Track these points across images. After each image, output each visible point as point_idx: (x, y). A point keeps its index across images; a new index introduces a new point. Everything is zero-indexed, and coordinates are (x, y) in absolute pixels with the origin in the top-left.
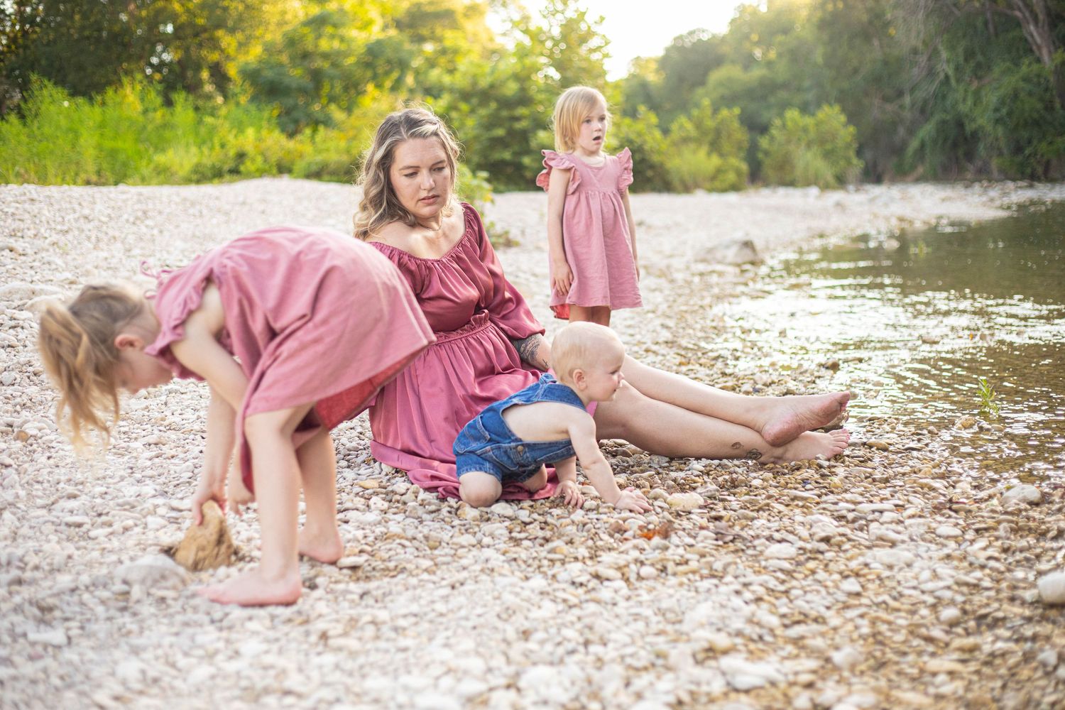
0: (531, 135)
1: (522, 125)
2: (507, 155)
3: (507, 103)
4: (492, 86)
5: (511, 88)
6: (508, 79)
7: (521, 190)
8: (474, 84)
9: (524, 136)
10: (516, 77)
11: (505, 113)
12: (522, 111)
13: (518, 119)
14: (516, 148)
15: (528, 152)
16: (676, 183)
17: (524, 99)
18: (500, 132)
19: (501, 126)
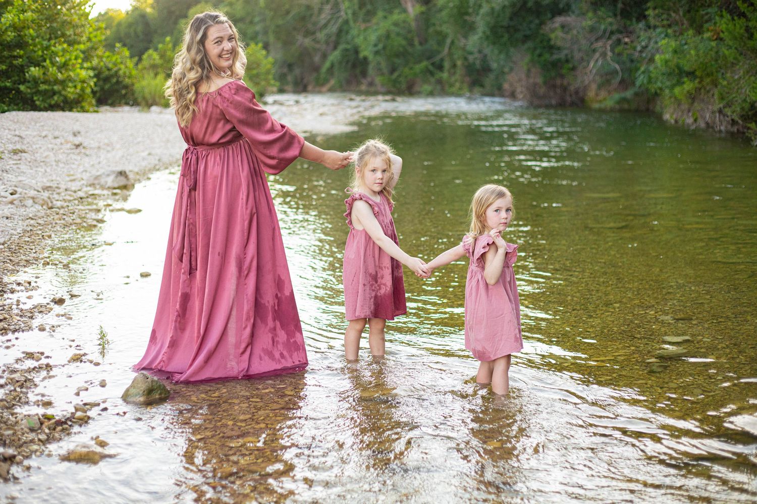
0: (26, 69)
1: (19, 61)
2: (9, 84)
3: (9, 46)
5: (11, 35)
6: (6, 30)
7: (19, 110)
9: (22, 70)
10: (14, 27)
11: (6, 53)
12: (19, 52)
13: (16, 57)
14: (15, 78)
15: (24, 81)
16: (140, 100)
17: (20, 44)
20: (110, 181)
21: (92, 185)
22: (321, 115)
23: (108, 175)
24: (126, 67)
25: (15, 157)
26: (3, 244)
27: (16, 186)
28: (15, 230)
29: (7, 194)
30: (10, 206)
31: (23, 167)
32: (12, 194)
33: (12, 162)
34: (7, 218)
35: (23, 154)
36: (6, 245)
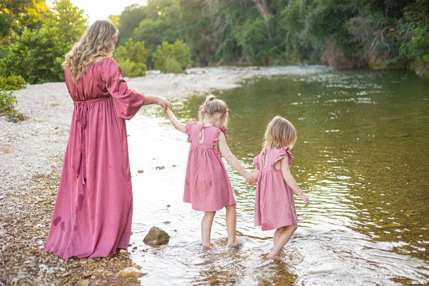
0: (54, 59)
1: (50, 55)
2: (44, 67)
3: (44, 47)
4: (36, 40)
5: (45, 40)
6: (43, 37)
7: (51, 82)
8: (29, 39)
9: (51, 59)
10: (47, 36)
11: (42, 50)
12: (50, 49)
13: (48, 53)
14: (48, 64)
15: (53, 66)
17: (50, 45)
18: (41, 58)
19: (41, 56)
22: (219, 78)
25: (54, 108)
26: (57, 157)
27: (57, 124)
28: (62, 148)
29: (54, 129)
30: (56, 135)
31: (59, 114)
32: (56, 129)
33: (52, 111)
34: (56, 142)
35: (58, 107)
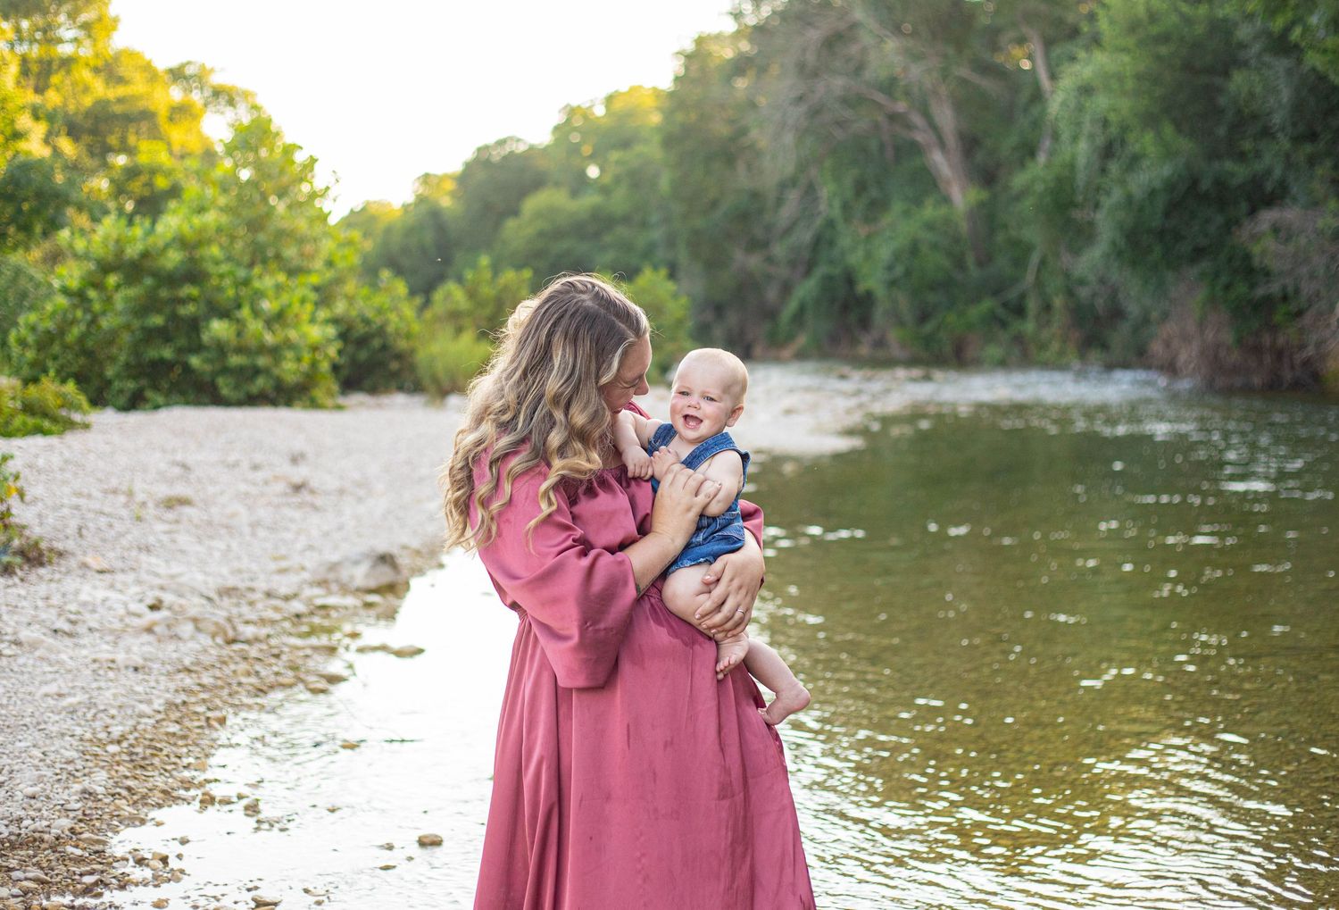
0: (203, 324)
1: (189, 310)
2: (167, 353)
3: (172, 280)
4: (145, 255)
5: (174, 258)
6: (167, 246)
7: (187, 403)
8: (120, 252)
9: (194, 325)
10: (181, 242)
11: (164, 293)
12: (189, 290)
13: (183, 301)
14: (182, 342)
15: (198, 348)
16: (426, 382)
17: (193, 274)
18: (157, 320)
19: (159, 311)
20: (360, 575)
21: (323, 583)
22: (789, 412)
23: (356, 563)
24: (401, 318)
25: (170, 516)
26: (119, 742)
27: (162, 588)
28: (149, 702)
29: (142, 608)
30: (146, 637)
31: (184, 539)
32: (153, 608)
33: (160, 527)
34: (136, 669)
35: (187, 510)
36: (125, 744)
